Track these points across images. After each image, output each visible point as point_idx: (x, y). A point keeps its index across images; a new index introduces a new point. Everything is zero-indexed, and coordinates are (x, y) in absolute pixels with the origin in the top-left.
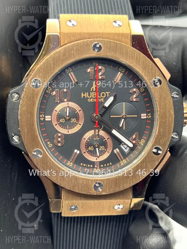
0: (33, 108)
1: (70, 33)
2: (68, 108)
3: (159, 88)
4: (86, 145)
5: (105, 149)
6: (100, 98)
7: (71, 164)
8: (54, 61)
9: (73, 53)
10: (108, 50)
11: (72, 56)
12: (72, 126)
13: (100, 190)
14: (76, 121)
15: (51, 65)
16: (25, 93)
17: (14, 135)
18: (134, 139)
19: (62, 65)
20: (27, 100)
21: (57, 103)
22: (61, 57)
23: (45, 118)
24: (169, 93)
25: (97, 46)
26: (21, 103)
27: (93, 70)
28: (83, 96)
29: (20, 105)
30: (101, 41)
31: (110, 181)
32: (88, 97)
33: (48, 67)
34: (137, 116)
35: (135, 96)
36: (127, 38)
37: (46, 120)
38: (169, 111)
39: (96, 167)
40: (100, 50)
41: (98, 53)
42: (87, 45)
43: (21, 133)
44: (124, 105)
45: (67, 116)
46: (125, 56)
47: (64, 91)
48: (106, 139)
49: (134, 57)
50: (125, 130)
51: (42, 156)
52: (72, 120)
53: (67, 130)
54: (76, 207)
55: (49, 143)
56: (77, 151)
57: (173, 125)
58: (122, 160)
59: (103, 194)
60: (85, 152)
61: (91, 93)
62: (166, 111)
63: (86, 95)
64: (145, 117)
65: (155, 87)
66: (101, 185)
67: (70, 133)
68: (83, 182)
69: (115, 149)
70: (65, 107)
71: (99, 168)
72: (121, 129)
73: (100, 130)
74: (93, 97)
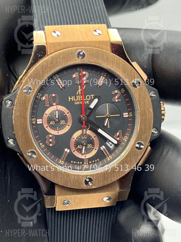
0: (26, 112)
1: (55, 43)
2: (57, 111)
3: (139, 88)
4: (75, 145)
5: (92, 146)
6: (85, 101)
7: (62, 162)
8: (42, 69)
10: (91, 57)
11: (59, 64)
12: (62, 127)
13: (91, 184)
14: (64, 122)
15: (40, 73)
16: (17, 100)
17: (9, 139)
18: (118, 137)
19: (50, 72)
20: (20, 106)
21: (47, 107)
22: (49, 65)
23: (36, 121)
24: (147, 92)
25: (81, 54)
26: (14, 109)
27: (78, 76)
28: (70, 99)
29: (14, 111)
30: (84, 49)
31: (99, 175)
32: (75, 100)
33: (37, 75)
34: (119, 115)
35: (116, 97)
36: (107, 45)
37: (38, 123)
38: (148, 109)
39: (85, 163)
40: (84, 57)
41: (82, 60)
42: (72, 53)
43: (16, 137)
44: (107, 106)
45: (56, 119)
46: (106, 61)
47: (53, 96)
48: (93, 138)
49: (115, 62)
50: (109, 129)
51: (36, 156)
52: (61, 122)
53: (57, 131)
54: (69, 201)
55: (41, 144)
56: (67, 150)
57: (153, 122)
58: (108, 156)
59: (93, 187)
60: (75, 151)
61: (77, 96)
62: (146, 109)
63: (72, 98)
64: (127, 116)
65: (134, 88)
66: (91, 180)
67: (60, 134)
68: (74, 178)
69: (101, 146)
70: (54, 111)
71: (88, 164)
72: (106, 128)
73: (87, 130)
74: (79, 100)
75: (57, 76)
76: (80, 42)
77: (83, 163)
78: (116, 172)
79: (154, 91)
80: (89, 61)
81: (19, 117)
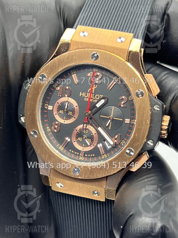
1: (79, 41)
2: (67, 103)
3: (141, 99)
4: (76, 136)
5: (91, 142)
6: (94, 99)
7: (62, 148)
8: (59, 62)
9: (75, 58)
10: (104, 60)
11: (74, 60)
12: (69, 117)
13: (78, 174)
14: (72, 114)
15: (56, 65)
17: (21, 116)
19: (65, 66)
20: (34, 90)
21: (59, 96)
22: (65, 60)
23: (48, 107)
25: (95, 56)
27: (92, 75)
28: (81, 95)
29: (28, 93)
30: (99, 52)
31: (87, 168)
32: (85, 96)
33: (54, 66)
36: (125, 53)
37: (49, 109)
38: (146, 121)
39: (81, 155)
40: (97, 59)
41: (95, 61)
42: (88, 53)
44: (113, 108)
45: (65, 109)
46: (116, 67)
47: (67, 88)
48: (94, 134)
49: (124, 69)
50: (110, 130)
51: (37, 136)
52: (69, 113)
53: (64, 120)
55: (48, 128)
56: (68, 139)
57: (147, 133)
59: (79, 178)
60: (75, 141)
61: (88, 93)
62: (144, 119)
63: (83, 94)
64: (129, 122)
65: (137, 98)
66: (78, 170)
67: (65, 123)
69: (99, 144)
70: (65, 101)
71: (83, 156)
72: (107, 128)
73: (87, 125)
74: (89, 97)
75: (75, 72)
77: (79, 155)
78: (103, 170)
79: (159, 105)
80: (101, 64)
81: (31, 100)
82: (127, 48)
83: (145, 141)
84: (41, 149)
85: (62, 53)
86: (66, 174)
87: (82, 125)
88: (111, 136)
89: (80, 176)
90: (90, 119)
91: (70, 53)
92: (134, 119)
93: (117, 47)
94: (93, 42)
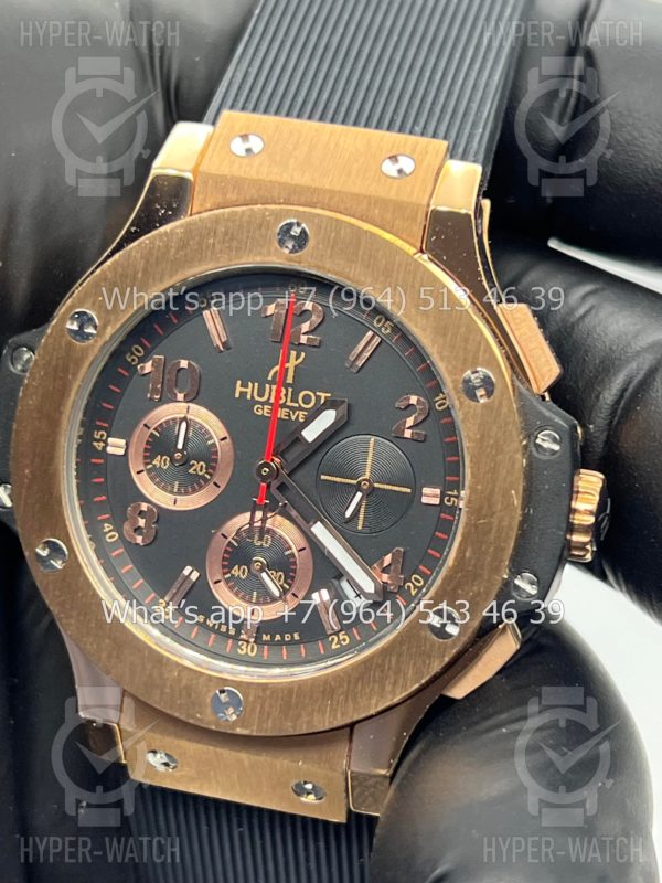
1: (226, 176)
2: (184, 425)
3: (484, 405)
4: (224, 559)
5: (285, 582)
6: (294, 409)
8: (147, 261)
9: (214, 244)
10: (329, 251)
11: (209, 253)
12: (192, 484)
13: (232, 718)
14: (204, 470)
15: (135, 273)
16: (41, 352)
19: (171, 276)
20: (46, 374)
21: (151, 399)
22: (173, 251)
23: (106, 443)
25: (293, 233)
26: (25, 382)
27: (284, 311)
28: (241, 393)
29: (22, 388)
30: (310, 218)
31: (268, 693)
32: (257, 398)
33: (126, 277)
35: (410, 421)
36: (414, 219)
37: (110, 450)
38: (506, 495)
40: (301, 247)
41: (293, 255)
42: (263, 224)
44: (372, 445)
45: (177, 450)
46: (381, 278)
47: (182, 366)
48: (295, 550)
49: (413, 286)
50: (360, 532)
51: (63, 564)
52: (193, 465)
53: (173, 497)
54: (170, 759)
55: (107, 527)
56: (190, 573)
57: (512, 545)
58: (336, 633)
59: (239, 731)
60: (219, 581)
61: (267, 386)
62: (497, 490)
63: (249, 390)
64: (437, 501)
65: (467, 401)
66: (235, 701)
67: (181, 507)
68: (179, 680)
69: (318, 589)
70: (174, 419)
71: (255, 642)
72: (350, 526)
73: (269, 515)
74: (272, 401)
76: (316, 191)
77: (236, 638)
78: (335, 696)
79: (556, 428)
80: (318, 268)
81: (35, 415)
82: (425, 202)
83: (506, 577)
84: (82, 618)
85: (161, 226)
86: (183, 717)
87: (248, 515)
88: (367, 558)
89: (241, 721)
90: (278, 488)
91: (189, 224)
92: (457, 486)
93: (383, 195)
94: (286, 178)
